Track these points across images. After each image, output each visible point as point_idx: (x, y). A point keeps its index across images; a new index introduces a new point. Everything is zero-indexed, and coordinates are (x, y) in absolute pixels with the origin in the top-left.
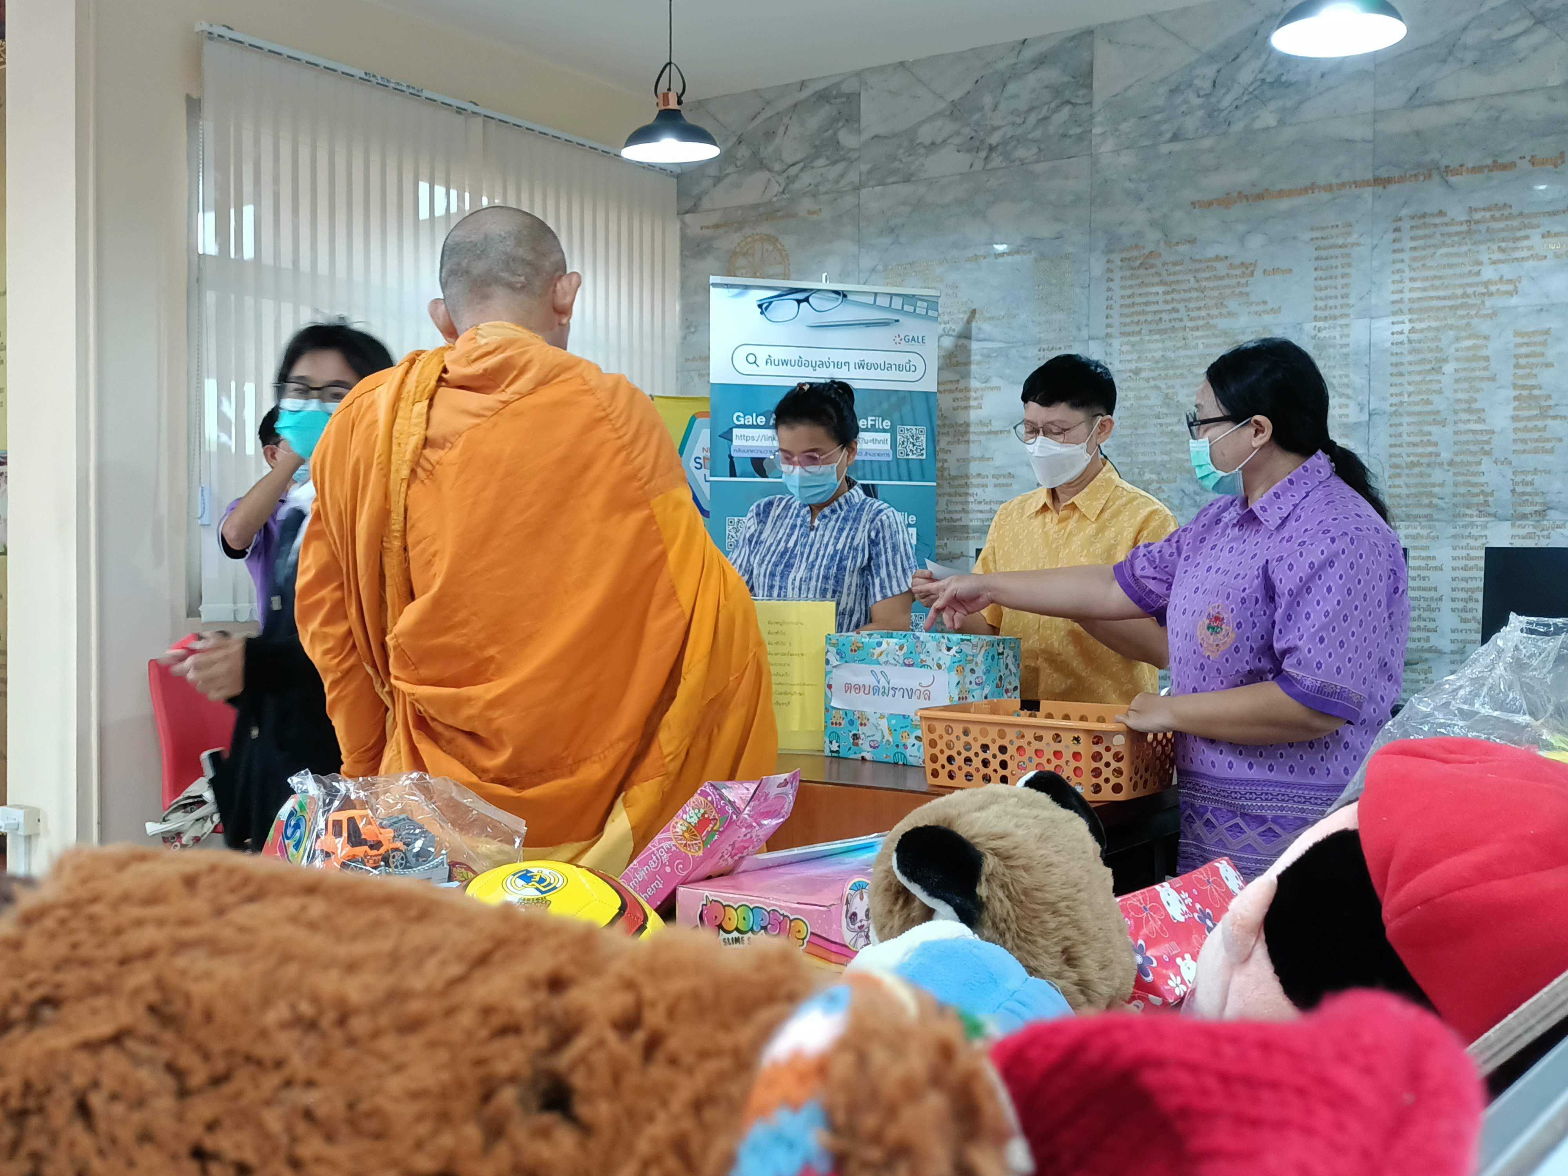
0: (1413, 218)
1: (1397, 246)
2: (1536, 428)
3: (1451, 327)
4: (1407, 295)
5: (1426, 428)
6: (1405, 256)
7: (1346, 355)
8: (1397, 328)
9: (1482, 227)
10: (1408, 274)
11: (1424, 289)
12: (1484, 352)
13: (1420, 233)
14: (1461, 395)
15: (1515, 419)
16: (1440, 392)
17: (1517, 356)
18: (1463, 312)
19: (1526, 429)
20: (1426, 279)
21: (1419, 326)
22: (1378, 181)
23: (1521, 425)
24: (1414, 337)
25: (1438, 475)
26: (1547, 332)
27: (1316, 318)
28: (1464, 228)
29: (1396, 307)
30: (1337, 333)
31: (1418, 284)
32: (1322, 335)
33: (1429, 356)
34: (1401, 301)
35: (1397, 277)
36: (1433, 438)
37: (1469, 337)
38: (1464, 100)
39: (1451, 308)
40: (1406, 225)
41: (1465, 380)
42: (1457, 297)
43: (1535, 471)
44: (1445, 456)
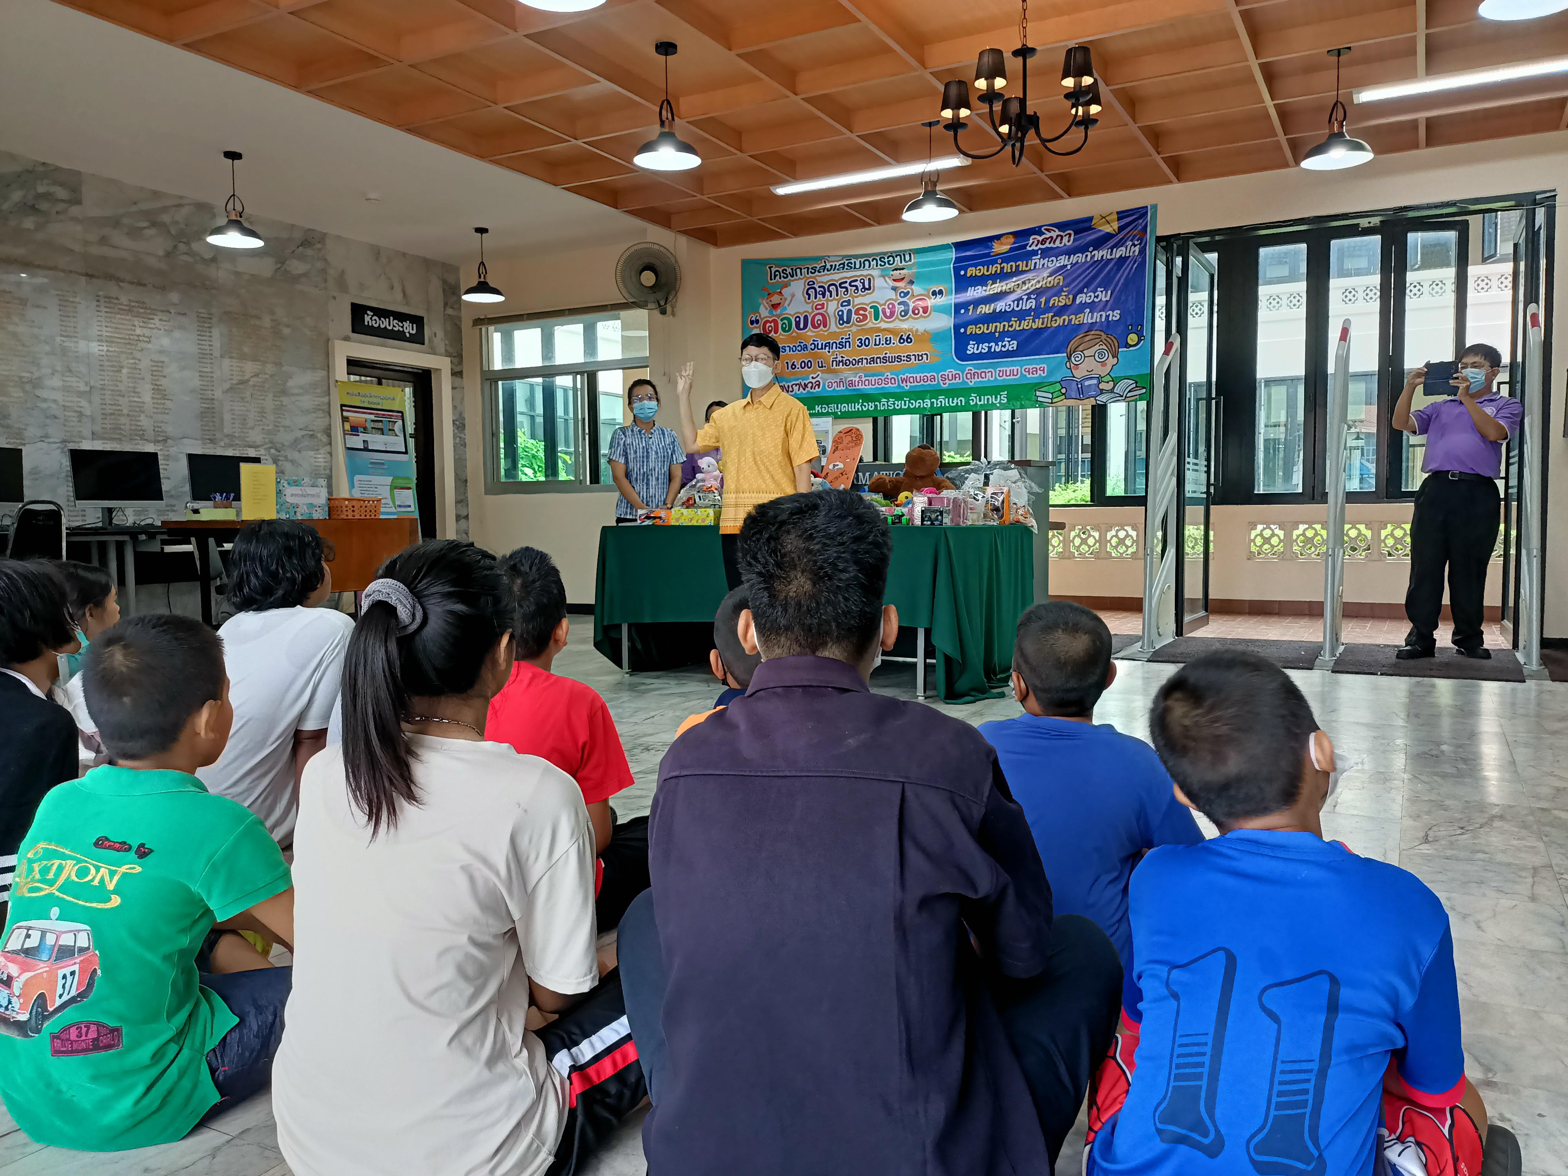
0: (105, 297)
1: (98, 309)
2: (161, 404)
3: (125, 353)
4: (105, 334)
5: (116, 398)
6: (103, 314)
7: (77, 357)
8: (101, 348)
9: (135, 310)
10: (104, 324)
11: (112, 332)
12: (139, 366)
13: (108, 305)
14: (130, 385)
15: (153, 398)
16: (121, 381)
17: (153, 371)
18: (128, 347)
19: (157, 403)
20: (112, 328)
21: (111, 349)
22: (87, 275)
23: (155, 401)
24: (109, 354)
25: (123, 420)
26: (163, 362)
27: (62, 336)
28: (128, 308)
29: (100, 338)
30: (72, 345)
31: (109, 329)
32: (65, 344)
33: (116, 364)
34: (101, 336)
35: (99, 324)
36: (120, 403)
37: (133, 358)
38: (125, 249)
39: (125, 344)
40: (102, 300)
41: (134, 378)
42: (124, 339)
43: (162, 422)
44: (125, 412)
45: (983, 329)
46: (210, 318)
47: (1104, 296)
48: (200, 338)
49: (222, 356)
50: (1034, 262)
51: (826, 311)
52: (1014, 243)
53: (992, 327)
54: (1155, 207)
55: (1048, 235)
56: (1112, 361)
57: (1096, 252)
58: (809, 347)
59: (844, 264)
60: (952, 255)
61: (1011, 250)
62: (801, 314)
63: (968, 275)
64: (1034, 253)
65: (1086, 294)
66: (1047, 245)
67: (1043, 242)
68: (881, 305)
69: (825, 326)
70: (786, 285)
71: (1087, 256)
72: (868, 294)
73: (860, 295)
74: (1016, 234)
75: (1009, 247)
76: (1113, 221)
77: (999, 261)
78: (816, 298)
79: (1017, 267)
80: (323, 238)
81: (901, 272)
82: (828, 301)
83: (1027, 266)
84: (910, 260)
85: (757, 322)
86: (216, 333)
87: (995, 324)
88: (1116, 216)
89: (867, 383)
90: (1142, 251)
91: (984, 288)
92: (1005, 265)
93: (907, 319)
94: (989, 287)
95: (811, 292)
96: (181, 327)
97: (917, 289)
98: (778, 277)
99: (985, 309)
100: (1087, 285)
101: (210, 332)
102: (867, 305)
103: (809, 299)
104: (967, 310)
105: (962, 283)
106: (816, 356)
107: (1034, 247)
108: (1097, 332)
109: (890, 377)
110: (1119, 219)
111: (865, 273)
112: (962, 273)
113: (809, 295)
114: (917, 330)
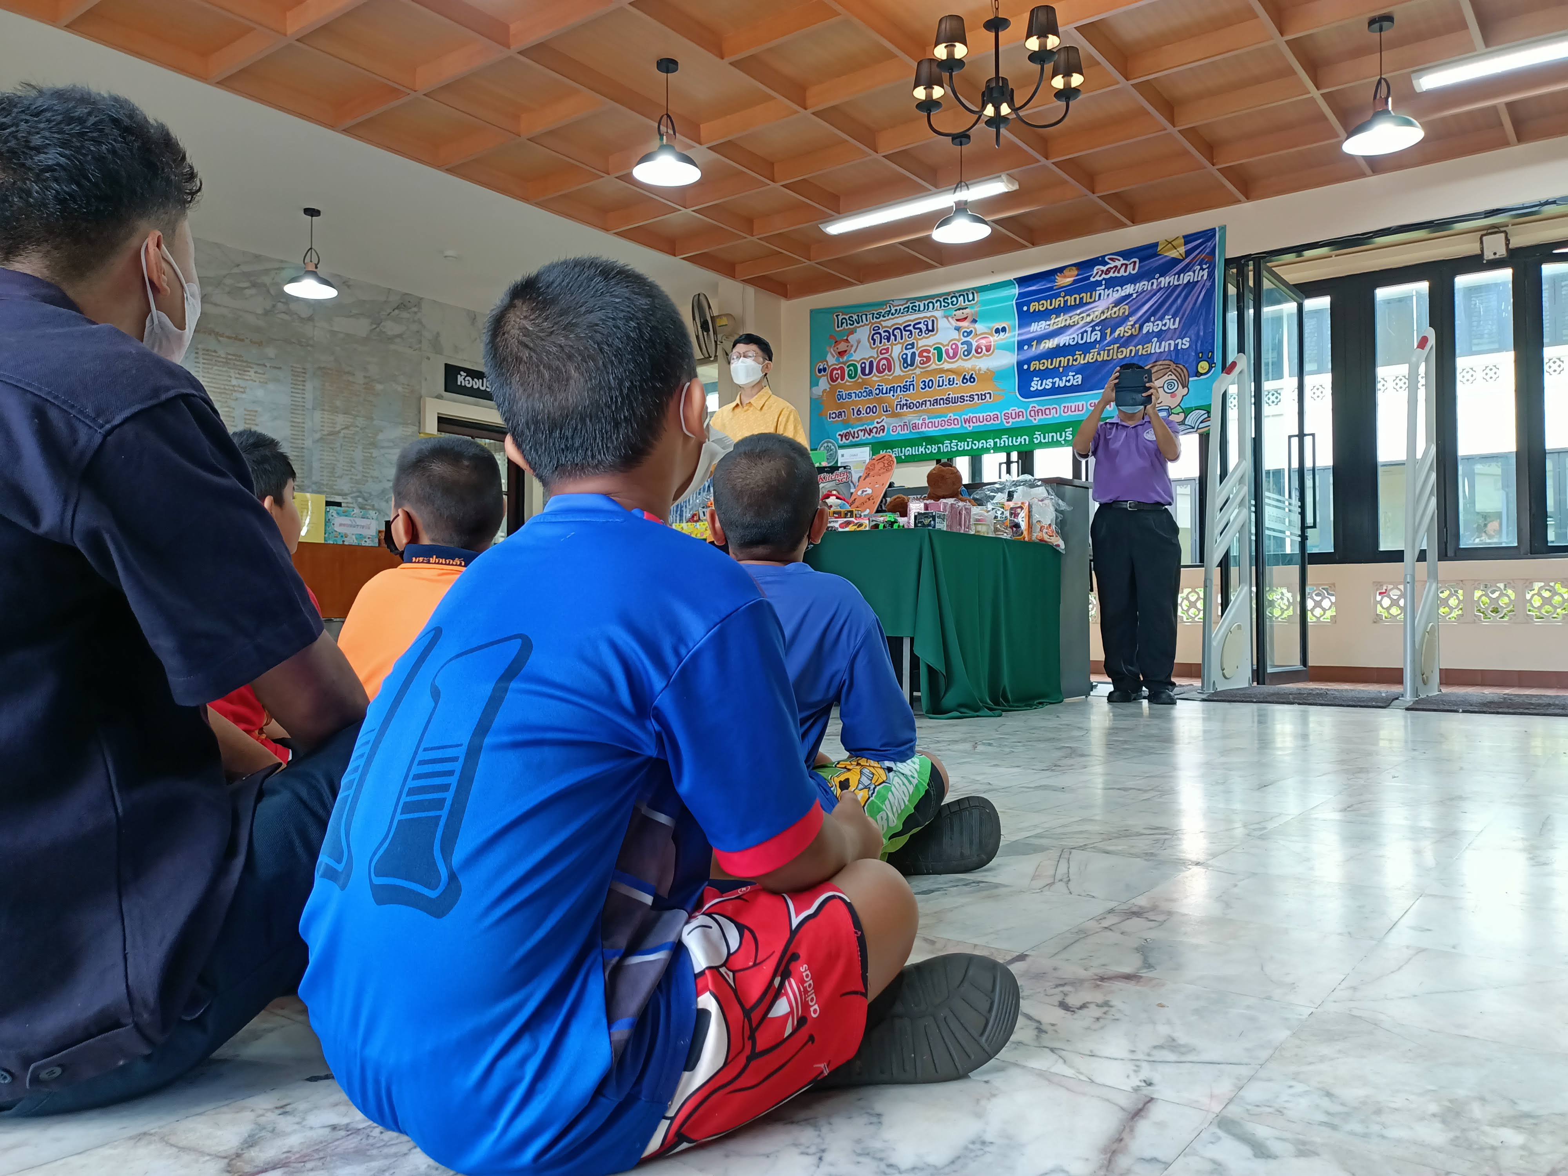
0: (203, 350)
1: (197, 360)
6: (201, 365)
9: (232, 362)
11: (208, 382)
12: (232, 415)
13: (206, 357)
17: (245, 419)
18: (223, 396)
26: (256, 411)
28: (224, 360)
37: (227, 407)
38: (225, 307)
40: (201, 352)
45: (1047, 364)
46: (305, 373)
47: (1171, 323)
48: (293, 390)
49: (314, 409)
50: (1098, 293)
51: (890, 356)
52: (1077, 275)
53: (1056, 362)
54: (1223, 228)
55: (1112, 264)
56: (1183, 391)
57: (1162, 279)
58: (874, 392)
59: (908, 307)
60: (1016, 291)
61: (1075, 282)
62: (867, 360)
63: (1031, 310)
64: (1098, 283)
65: (1153, 322)
66: (1111, 274)
67: (1108, 271)
68: (944, 346)
69: (889, 371)
70: (852, 332)
71: (1153, 284)
72: (931, 335)
73: (924, 337)
74: (1080, 266)
75: (1072, 279)
76: (1180, 246)
77: (1063, 294)
78: (881, 343)
79: (1081, 299)
80: (419, 302)
81: (964, 311)
82: (892, 345)
83: (1091, 298)
84: (973, 299)
85: (825, 370)
86: (309, 386)
87: (1058, 359)
88: (1183, 241)
89: (930, 424)
90: (1211, 275)
91: (1048, 323)
92: (1068, 297)
93: (971, 358)
94: (1053, 321)
95: (877, 337)
96: (276, 380)
97: (980, 327)
98: (845, 324)
99: (1050, 344)
100: (1153, 314)
101: (304, 386)
102: (931, 347)
103: (874, 344)
104: (1030, 346)
105: (1025, 318)
106: (880, 401)
107: (1098, 278)
108: (1167, 362)
109: (952, 418)
110: (1186, 243)
111: (928, 314)
112: (1025, 308)
113: (874, 340)
114: (980, 370)
